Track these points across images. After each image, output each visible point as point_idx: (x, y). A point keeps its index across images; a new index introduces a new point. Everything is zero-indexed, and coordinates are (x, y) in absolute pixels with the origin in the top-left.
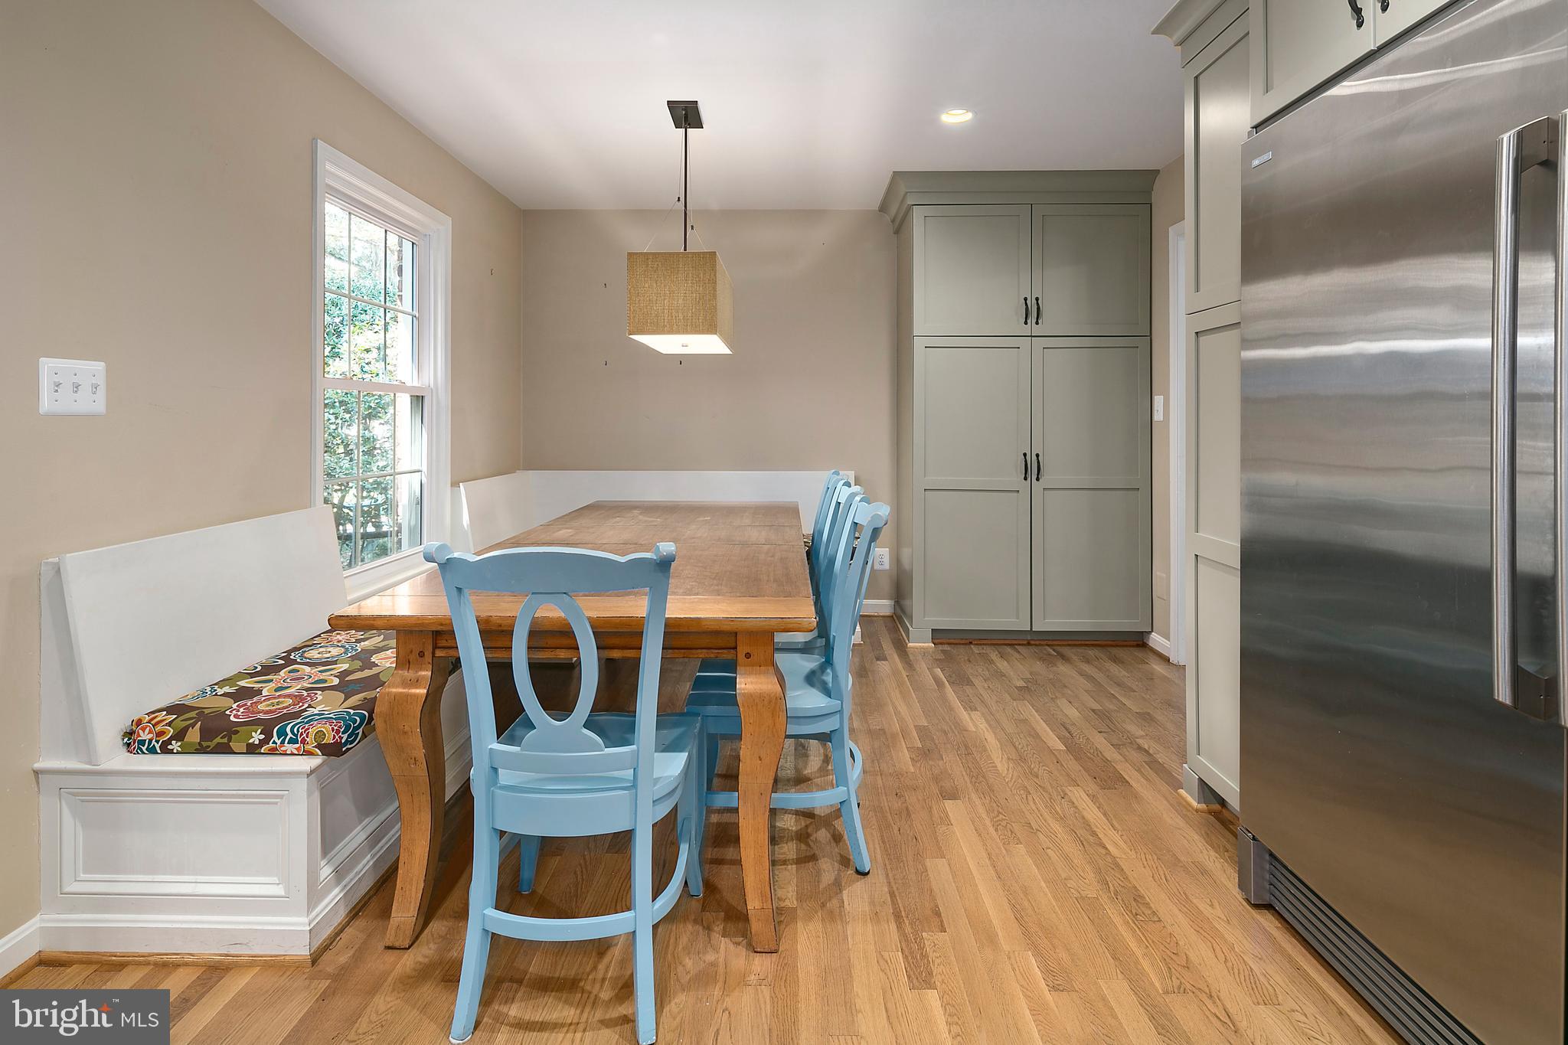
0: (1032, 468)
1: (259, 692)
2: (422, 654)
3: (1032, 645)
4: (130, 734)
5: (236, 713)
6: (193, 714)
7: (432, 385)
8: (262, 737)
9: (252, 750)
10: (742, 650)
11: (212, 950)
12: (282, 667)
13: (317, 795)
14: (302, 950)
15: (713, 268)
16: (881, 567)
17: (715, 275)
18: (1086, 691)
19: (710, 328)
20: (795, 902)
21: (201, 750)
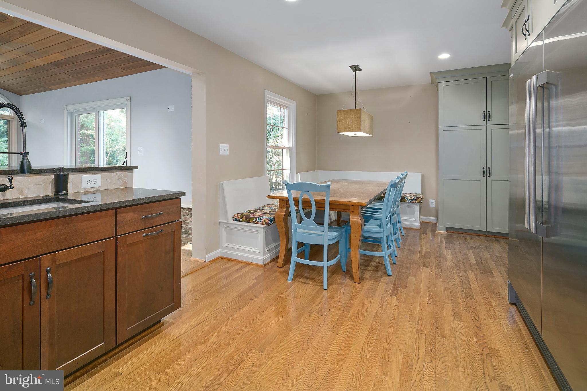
0: (487, 173)
1: (255, 213)
2: (284, 206)
3: (487, 236)
4: (233, 217)
5: (251, 215)
6: (244, 215)
7: (291, 147)
8: (255, 220)
9: (254, 222)
10: (351, 210)
11: (247, 261)
12: (259, 210)
13: (265, 233)
14: (262, 263)
15: (360, 114)
16: (432, 206)
17: (361, 115)
18: (498, 251)
19: (359, 130)
20: (368, 277)
21: (245, 222)
